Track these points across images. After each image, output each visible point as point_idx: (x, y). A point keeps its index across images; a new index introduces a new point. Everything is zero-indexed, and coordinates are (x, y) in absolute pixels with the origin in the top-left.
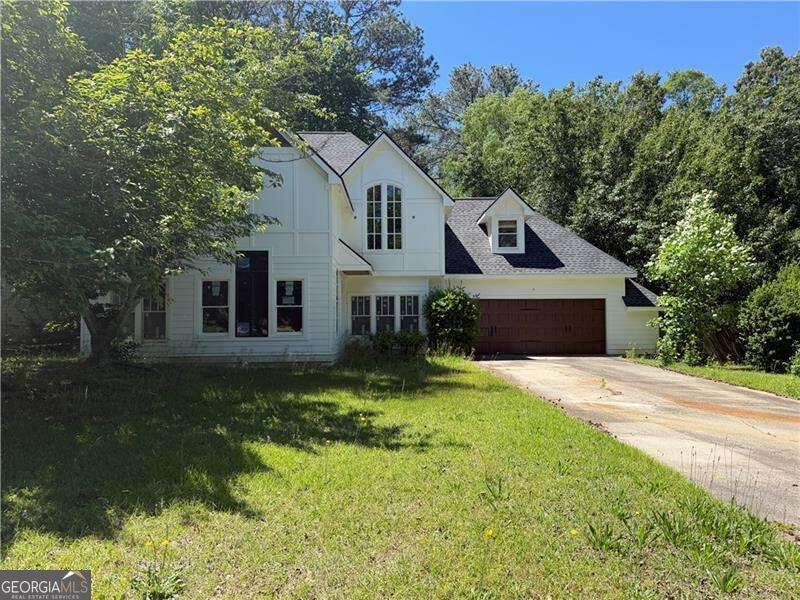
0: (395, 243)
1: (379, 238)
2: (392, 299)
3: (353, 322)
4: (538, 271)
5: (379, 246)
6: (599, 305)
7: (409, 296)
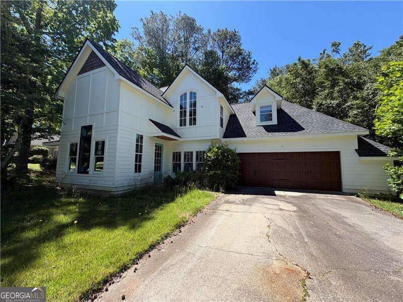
1: (185, 120)
2: (192, 153)
3: (173, 166)
4: (284, 134)
5: (185, 124)
6: (334, 156)
7: (201, 152)
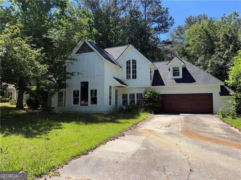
0: (135, 77)
1: (130, 76)
2: (134, 94)
3: (123, 102)
4: (185, 84)
5: (130, 78)
6: (210, 96)
7: (139, 94)
